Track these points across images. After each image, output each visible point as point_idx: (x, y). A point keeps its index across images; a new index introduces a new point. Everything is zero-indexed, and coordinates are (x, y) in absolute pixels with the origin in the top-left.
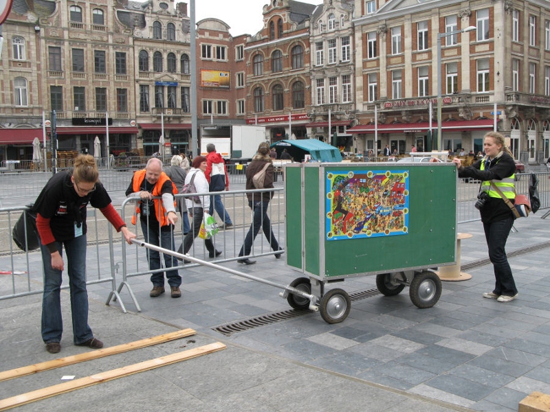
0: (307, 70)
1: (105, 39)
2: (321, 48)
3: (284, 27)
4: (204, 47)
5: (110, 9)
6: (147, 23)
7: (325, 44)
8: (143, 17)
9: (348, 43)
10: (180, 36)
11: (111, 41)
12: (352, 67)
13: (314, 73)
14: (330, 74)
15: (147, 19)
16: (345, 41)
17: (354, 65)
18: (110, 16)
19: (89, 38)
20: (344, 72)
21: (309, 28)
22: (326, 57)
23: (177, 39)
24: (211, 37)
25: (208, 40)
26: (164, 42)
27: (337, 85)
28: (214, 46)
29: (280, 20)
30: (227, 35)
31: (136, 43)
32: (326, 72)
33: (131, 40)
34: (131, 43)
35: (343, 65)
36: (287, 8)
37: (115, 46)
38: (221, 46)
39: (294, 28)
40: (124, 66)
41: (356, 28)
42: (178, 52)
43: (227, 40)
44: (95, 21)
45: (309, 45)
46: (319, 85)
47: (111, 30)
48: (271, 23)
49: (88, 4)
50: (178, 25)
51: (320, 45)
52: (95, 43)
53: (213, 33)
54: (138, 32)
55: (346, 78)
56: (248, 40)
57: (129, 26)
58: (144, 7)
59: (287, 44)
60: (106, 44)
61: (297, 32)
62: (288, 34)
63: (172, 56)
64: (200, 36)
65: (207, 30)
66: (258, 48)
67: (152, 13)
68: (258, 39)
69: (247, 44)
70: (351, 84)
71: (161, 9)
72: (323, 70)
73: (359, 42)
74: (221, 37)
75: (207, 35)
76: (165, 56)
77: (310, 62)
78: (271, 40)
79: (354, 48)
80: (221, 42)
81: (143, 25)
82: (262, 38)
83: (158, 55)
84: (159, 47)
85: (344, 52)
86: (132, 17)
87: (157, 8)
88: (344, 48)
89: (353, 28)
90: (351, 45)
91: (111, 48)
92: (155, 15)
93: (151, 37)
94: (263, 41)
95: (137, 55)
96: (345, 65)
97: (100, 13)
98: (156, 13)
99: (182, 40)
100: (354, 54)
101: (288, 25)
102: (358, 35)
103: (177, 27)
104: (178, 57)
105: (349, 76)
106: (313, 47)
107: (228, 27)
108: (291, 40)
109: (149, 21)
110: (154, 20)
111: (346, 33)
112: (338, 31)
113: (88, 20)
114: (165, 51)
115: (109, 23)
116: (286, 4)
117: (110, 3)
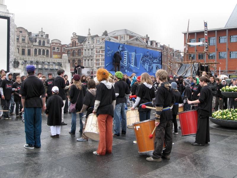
0: (82, 57)
1: (25, 45)
3: (77, 44)
4: (53, 48)
5: (27, 37)
6: (37, 41)
7: (87, 50)
8: (36, 39)
10: (46, 45)
13: (84, 58)
14: (88, 58)
15: (37, 40)
16: (92, 50)
17: (94, 57)
18: (27, 39)
19: (21, 45)
20: (91, 58)
21: (83, 45)
22: (87, 54)
24: (56, 45)
25: (54, 46)
26: (42, 46)
27: (90, 62)
28: (56, 47)
29: (75, 42)
30: (60, 44)
31: (34, 47)
33: (32, 46)
36: (77, 39)
37: (28, 47)
38: (58, 47)
40: (30, 53)
42: (46, 49)
43: (60, 45)
44: (22, 41)
45: (83, 50)
46: (85, 61)
47: (27, 43)
48: (73, 42)
49: (21, 36)
50: (46, 41)
51: (85, 50)
52: (22, 47)
53: (56, 43)
54: (34, 44)
56: (66, 46)
57: (32, 42)
58: (36, 36)
59: (77, 49)
60: (25, 47)
61: (80, 46)
62: (77, 46)
63: (44, 50)
64: (52, 44)
65: (54, 43)
66: (69, 49)
67: (39, 38)
68: (69, 46)
69: (66, 47)
70: (93, 61)
71: (41, 37)
72: (86, 57)
74: (58, 44)
75: (54, 44)
76: (42, 50)
77: (83, 54)
78: (73, 47)
79: (94, 52)
80: (58, 46)
81: (36, 41)
83: (40, 50)
84: (40, 48)
86: (33, 39)
87: (40, 36)
88: (91, 52)
89: (94, 47)
91: (27, 48)
93: (38, 45)
94: (71, 47)
95: (34, 50)
96: (92, 56)
97: (24, 38)
99: (47, 46)
100: (94, 54)
101: (78, 44)
102: (95, 49)
103: (46, 42)
104: (46, 51)
107: (60, 42)
110: (39, 40)
111: (92, 48)
112: (90, 47)
113: (21, 40)
114: (42, 49)
115: (26, 41)
116: (77, 37)
117: (27, 35)
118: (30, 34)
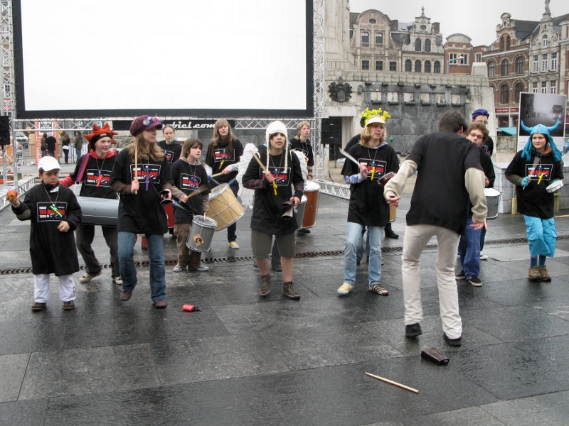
0: (526, 76)
1: (383, 53)
2: (536, 60)
3: (512, 42)
4: (451, 55)
5: (387, 33)
6: (411, 40)
7: (540, 57)
8: (409, 36)
9: (555, 57)
10: (434, 49)
11: (387, 55)
12: (557, 75)
13: (531, 78)
14: (542, 79)
15: (411, 38)
16: (554, 55)
17: (559, 73)
18: (387, 37)
19: (373, 53)
20: (552, 78)
21: (529, 44)
22: (540, 66)
23: (432, 51)
24: (457, 48)
25: (454, 50)
26: (423, 53)
27: (547, 88)
28: (459, 55)
29: (509, 37)
30: (469, 45)
31: (404, 55)
32: (539, 77)
33: (400, 52)
34: (400, 55)
35: (552, 73)
36: (514, 28)
37: (390, 57)
38: (464, 54)
39: (519, 43)
41: (562, 47)
42: (433, 60)
43: (469, 49)
44: (377, 42)
45: (528, 58)
46: (534, 86)
47: (387, 47)
48: (502, 38)
49: (373, 31)
50: (433, 40)
51: (536, 58)
52: (377, 56)
53: (458, 44)
54: (405, 47)
55: (553, 83)
56: (485, 50)
57: (399, 43)
58: (409, 28)
59: (513, 56)
60: (383, 56)
61: (520, 46)
62: (514, 48)
63: (428, 63)
64: (448, 48)
65: (454, 43)
66: (492, 56)
67: (415, 33)
68: (492, 49)
69: (484, 53)
70: (556, 87)
71: (421, 30)
72: (537, 76)
73: (563, 57)
74: (464, 46)
75: (454, 47)
76: (423, 63)
77: (528, 69)
78: (501, 51)
79: (560, 61)
80: (465, 51)
81: (408, 42)
82: (495, 49)
83: (418, 63)
84: (419, 57)
85: (553, 63)
86: (401, 36)
87: (418, 29)
88: (553, 61)
89: (560, 46)
90: (557, 59)
91: (387, 59)
92: (416, 35)
93: (414, 50)
94: (496, 51)
95: (404, 63)
97: (380, 35)
98: (417, 33)
99: (436, 51)
100: (559, 66)
101: (514, 42)
102: (563, 52)
103: (432, 42)
104: (433, 64)
105: (555, 81)
106: (531, 58)
107: (470, 40)
108: (515, 52)
109: (413, 39)
110: (416, 38)
111: (555, 50)
112: (549, 48)
113: (372, 41)
114: (423, 59)
115: (386, 42)
116: (513, 25)
117: (387, 29)
118: (394, 24)
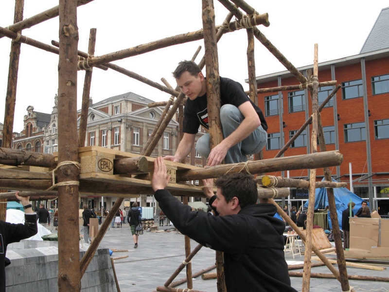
3: (33, 130)
21: (44, 131)
22: (51, 150)
29: (31, 125)
36: (35, 118)
39: (37, 131)
45: (43, 143)
48: (27, 127)
51: (48, 142)
56: (16, 136)
59: (34, 140)
61: (39, 133)
62: (34, 134)
66: (20, 141)
68: (21, 136)
69: (15, 139)
77: (43, 152)
78: (27, 137)
82: (23, 135)
94: (23, 137)
101: (35, 129)
106: (45, 143)
108: (35, 138)
112: (56, 135)
116: (34, 116)
